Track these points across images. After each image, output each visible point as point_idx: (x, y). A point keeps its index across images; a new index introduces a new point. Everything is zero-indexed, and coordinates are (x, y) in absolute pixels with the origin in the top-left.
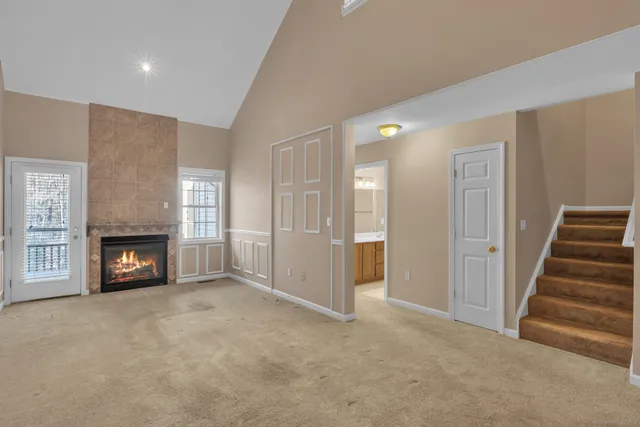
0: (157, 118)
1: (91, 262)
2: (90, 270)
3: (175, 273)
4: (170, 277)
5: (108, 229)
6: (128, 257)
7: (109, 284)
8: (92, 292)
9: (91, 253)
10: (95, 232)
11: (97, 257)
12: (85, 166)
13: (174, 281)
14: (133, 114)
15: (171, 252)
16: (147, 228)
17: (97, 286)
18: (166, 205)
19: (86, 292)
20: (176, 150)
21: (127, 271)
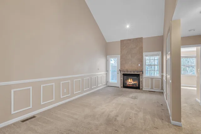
0: (137, 39)
1: (121, 80)
2: (121, 82)
3: (142, 86)
4: (141, 87)
5: (124, 72)
6: (130, 80)
7: (125, 86)
8: (121, 87)
9: (121, 77)
10: (122, 72)
11: (122, 79)
12: (120, 56)
13: (142, 89)
14: (130, 40)
15: (141, 80)
16: (134, 72)
17: (122, 86)
18: (139, 65)
19: (120, 87)
20: (142, 48)
21: (130, 84)
